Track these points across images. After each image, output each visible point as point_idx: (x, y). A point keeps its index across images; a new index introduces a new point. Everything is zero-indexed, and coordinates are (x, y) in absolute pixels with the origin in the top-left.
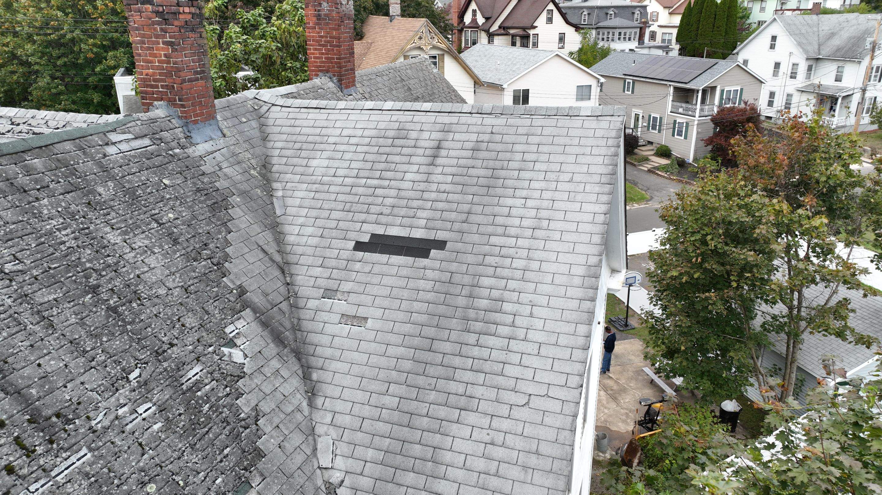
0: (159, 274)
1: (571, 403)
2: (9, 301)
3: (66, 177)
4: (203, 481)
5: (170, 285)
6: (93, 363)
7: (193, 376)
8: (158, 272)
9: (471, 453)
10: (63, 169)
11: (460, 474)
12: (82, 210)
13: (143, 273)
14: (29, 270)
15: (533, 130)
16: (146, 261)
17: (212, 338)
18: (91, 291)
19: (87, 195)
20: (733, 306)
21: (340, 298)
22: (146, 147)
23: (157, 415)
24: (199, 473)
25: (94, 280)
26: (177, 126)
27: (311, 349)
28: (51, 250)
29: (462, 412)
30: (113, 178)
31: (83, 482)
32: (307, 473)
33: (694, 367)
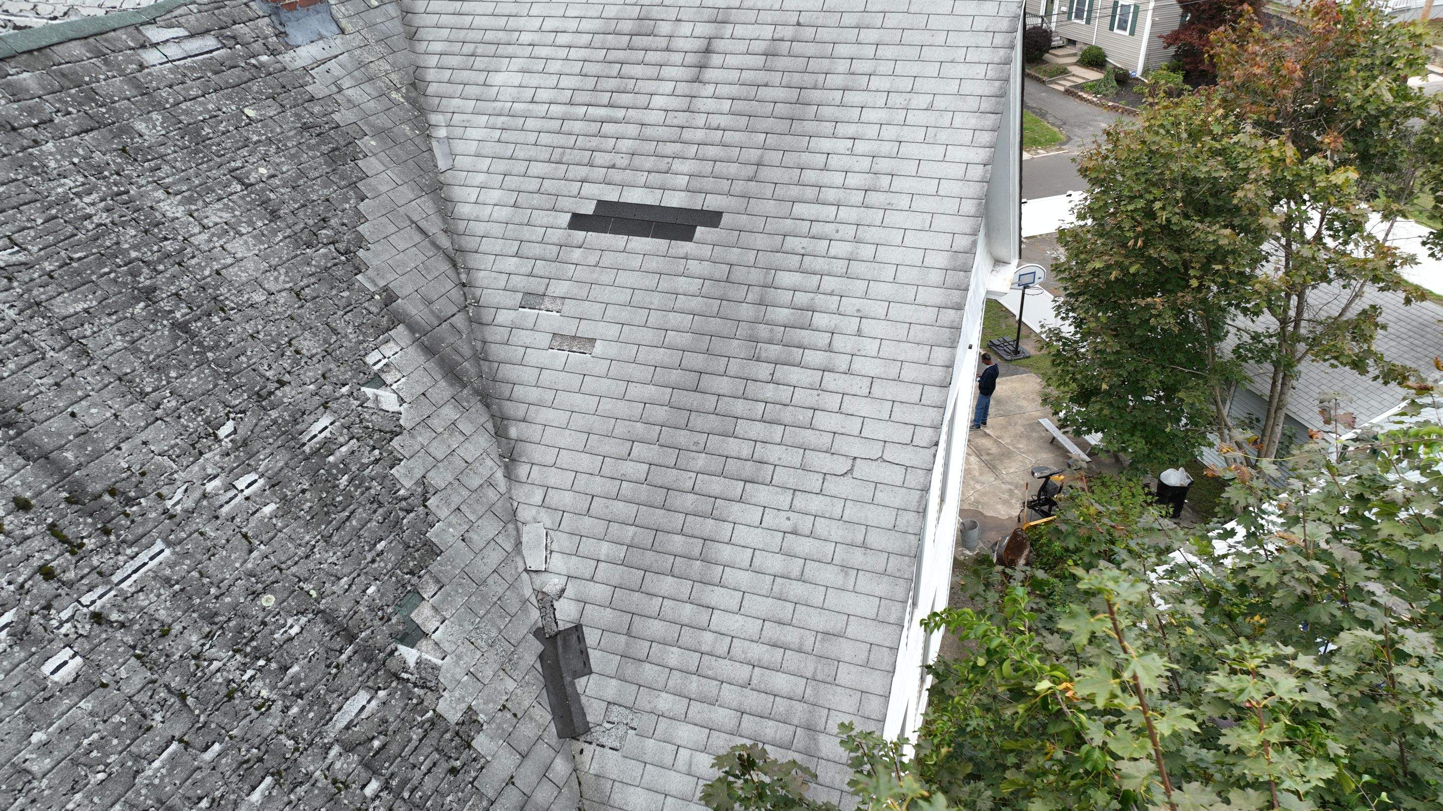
0: (251, 268)
1: (920, 471)
2: (12, 313)
3: (81, 104)
4: (347, 591)
5: (271, 286)
6: (159, 412)
7: (320, 432)
8: (249, 265)
9: (761, 547)
10: (74, 91)
11: (744, 578)
12: (114, 161)
13: (226, 267)
14: (39, 261)
15: (867, 19)
16: (228, 246)
17: (346, 371)
18: (143, 296)
19: (120, 137)
20: (1191, 320)
21: (550, 307)
22: (211, 51)
23: (268, 492)
24: (339, 579)
25: (145, 279)
26: (261, 13)
27: (506, 390)
28: (70, 229)
29: (748, 485)
30: (159, 106)
31: (162, 591)
32: (508, 578)
33: (1121, 417)
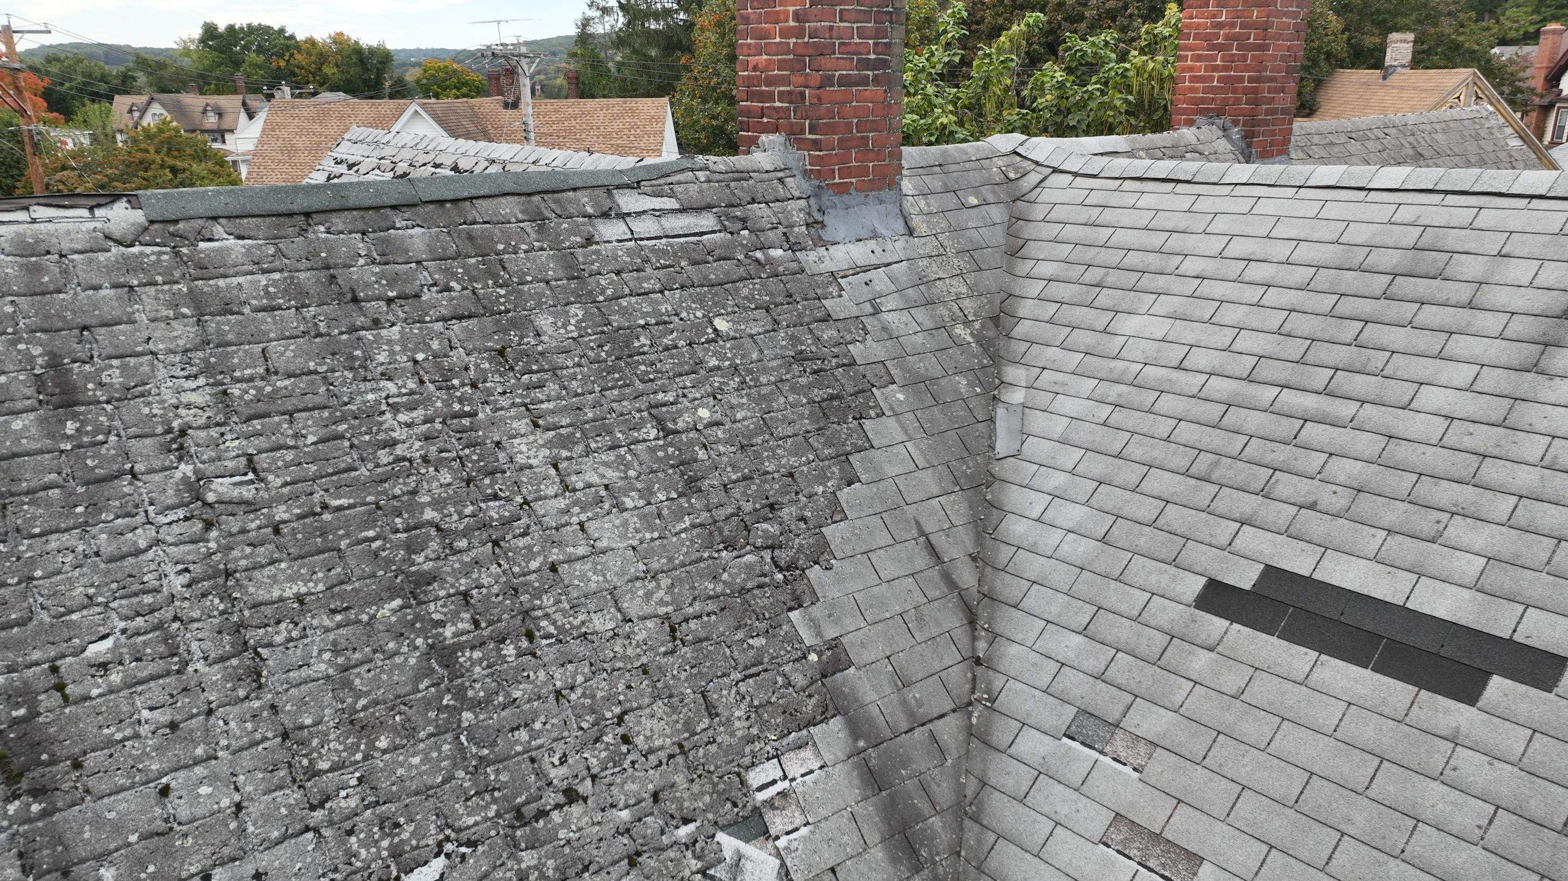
0: (613, 569)
2: (178, 582)
3: (473, 280)
5: (634, 606)
8: (613, 562)
10: (473, 260)
12: (477, 366)
13: (570, 561)
14: (272, 502)
18: (407, 588)
19: (505, 332)
21: (1123, 755)
22: (700, 234)
25: (427, 559)
26: (797, 194)
28: (352, 458)
30: (588, 298)
